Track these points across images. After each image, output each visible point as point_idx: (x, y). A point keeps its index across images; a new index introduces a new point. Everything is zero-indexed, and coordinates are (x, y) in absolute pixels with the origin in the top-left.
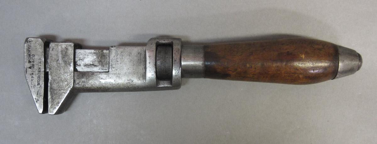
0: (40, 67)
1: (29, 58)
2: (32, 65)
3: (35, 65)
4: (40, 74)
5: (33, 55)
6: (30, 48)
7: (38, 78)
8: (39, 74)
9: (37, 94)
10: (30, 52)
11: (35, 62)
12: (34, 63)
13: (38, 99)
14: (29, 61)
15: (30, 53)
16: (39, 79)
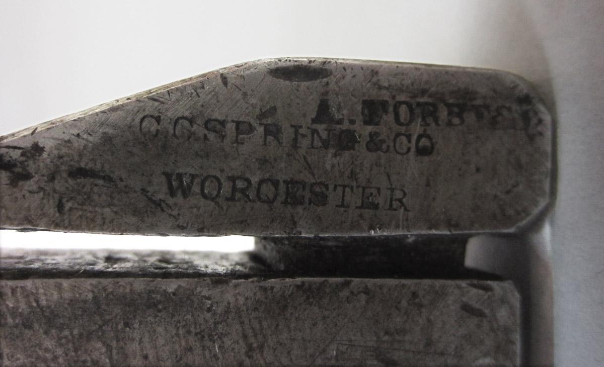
0: (333, 198)
1: (403, 109)
2: (346, 126)
3: (347, 154)
4: (270, 202)
5: (424, 142)
6: (480, 116)
7: (233, 179)
8: (268, 190)
9: (78, 173)
10: (450, 113)
11: (371, 156)
12: (361, 148)
13: (27, 176)
14: (384, 104)
15: (443, 113)
16: (227, 188)
